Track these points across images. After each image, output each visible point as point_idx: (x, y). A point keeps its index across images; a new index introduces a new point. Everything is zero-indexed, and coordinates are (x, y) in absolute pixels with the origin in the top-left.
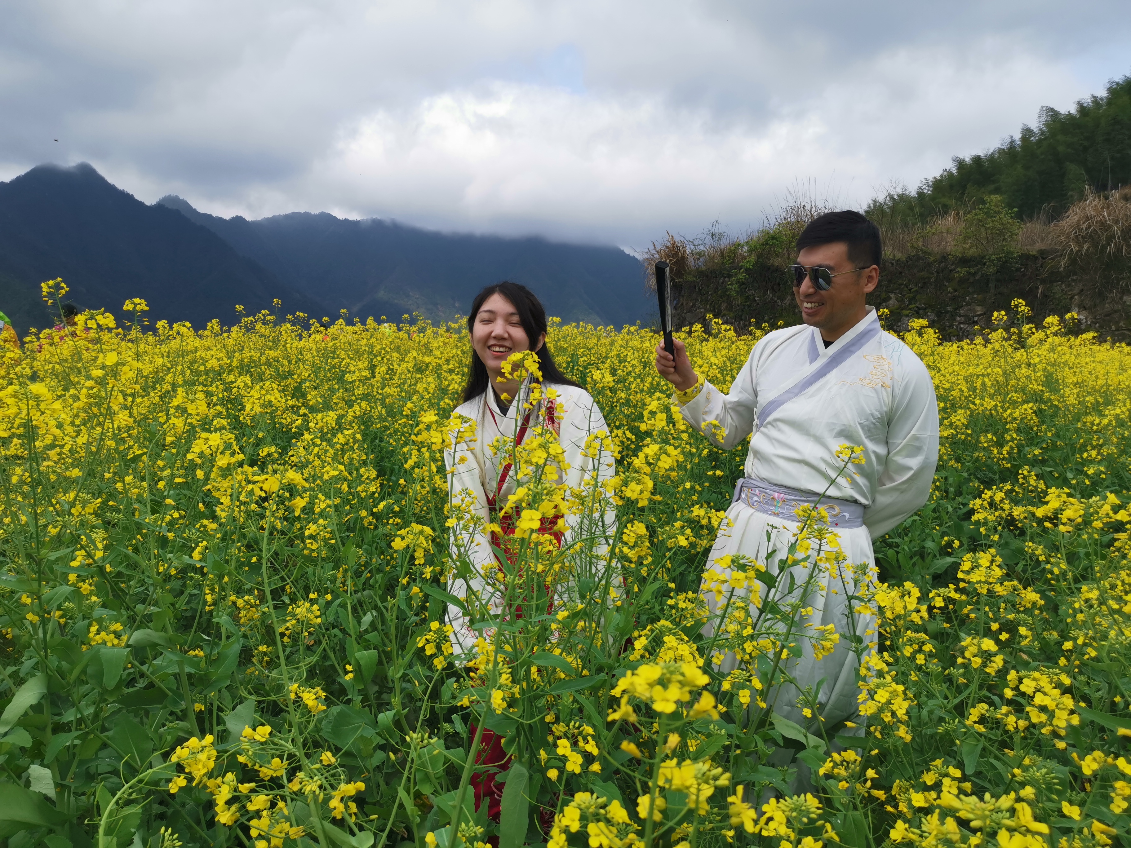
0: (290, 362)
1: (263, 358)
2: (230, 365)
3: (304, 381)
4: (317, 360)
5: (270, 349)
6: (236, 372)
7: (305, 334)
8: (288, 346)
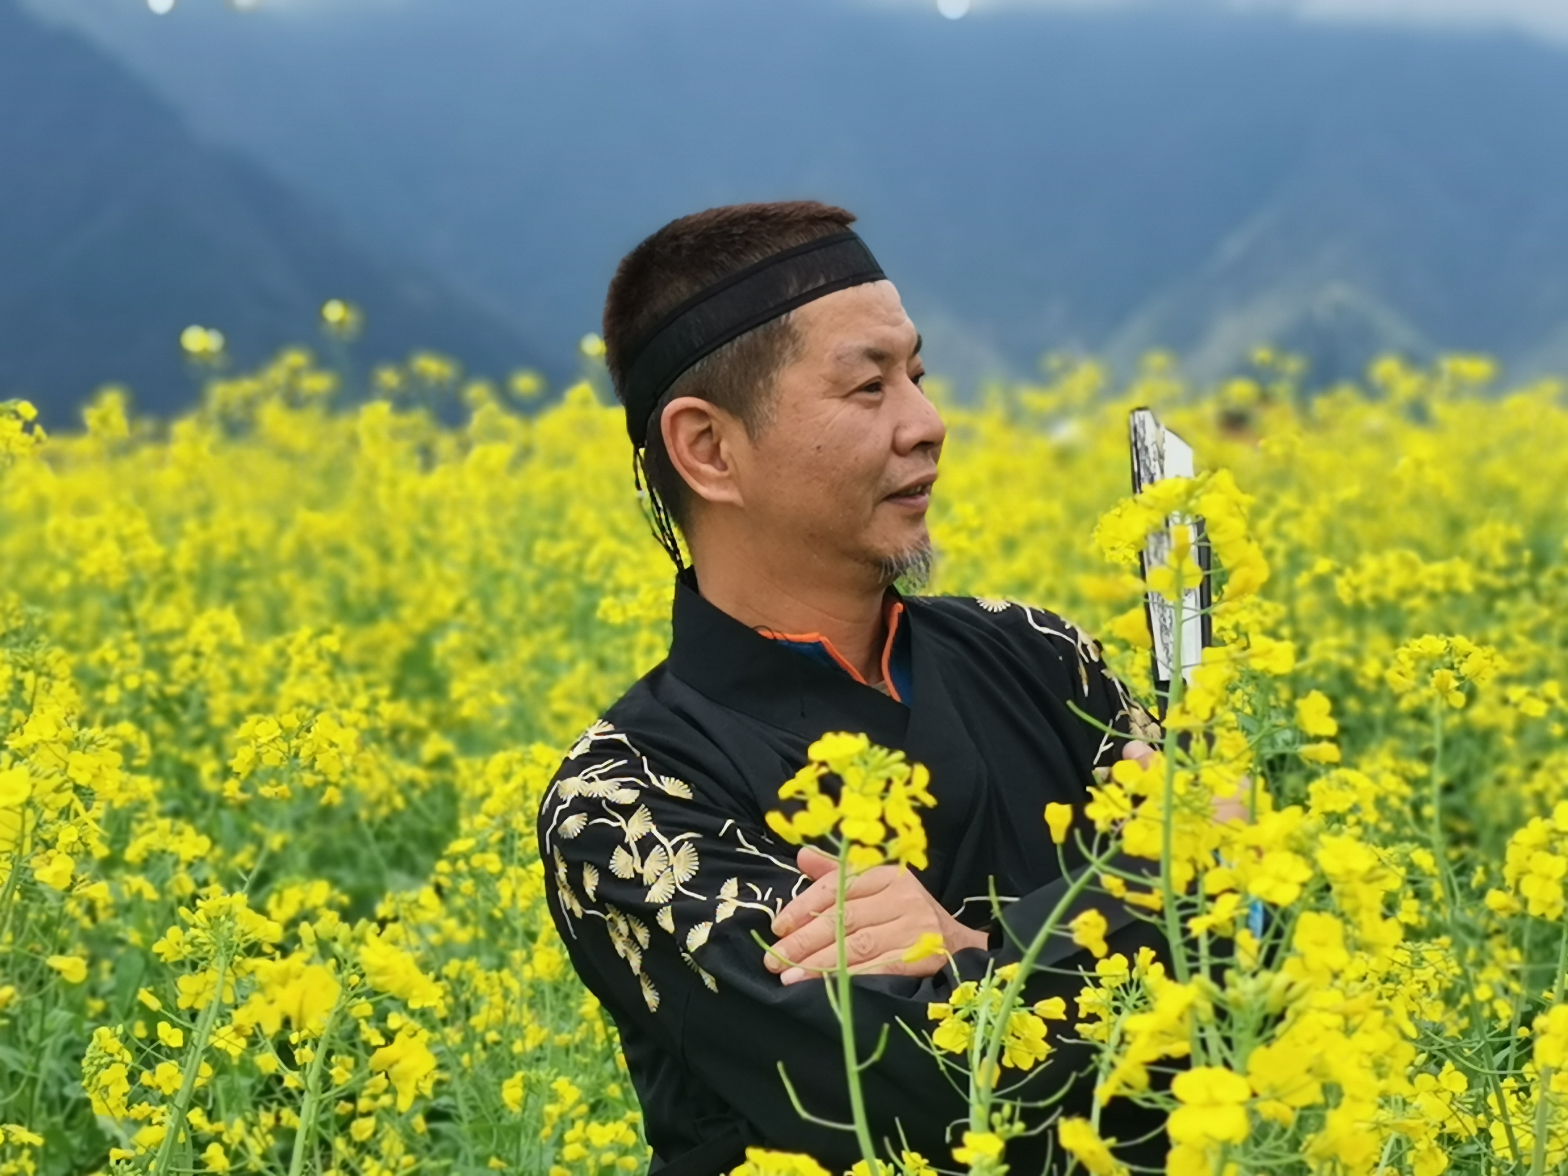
0: (385, 555)
1: (287, 543)
2: (167, 568)
3: (439, 627)
4: (491, 549)
5: (314, 505)
6: (186, 593)
7: (445, 443)
8: (382, 491)
